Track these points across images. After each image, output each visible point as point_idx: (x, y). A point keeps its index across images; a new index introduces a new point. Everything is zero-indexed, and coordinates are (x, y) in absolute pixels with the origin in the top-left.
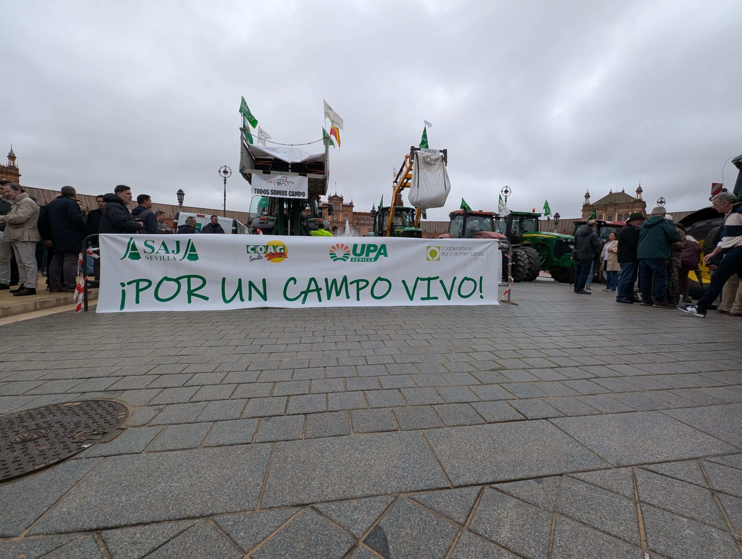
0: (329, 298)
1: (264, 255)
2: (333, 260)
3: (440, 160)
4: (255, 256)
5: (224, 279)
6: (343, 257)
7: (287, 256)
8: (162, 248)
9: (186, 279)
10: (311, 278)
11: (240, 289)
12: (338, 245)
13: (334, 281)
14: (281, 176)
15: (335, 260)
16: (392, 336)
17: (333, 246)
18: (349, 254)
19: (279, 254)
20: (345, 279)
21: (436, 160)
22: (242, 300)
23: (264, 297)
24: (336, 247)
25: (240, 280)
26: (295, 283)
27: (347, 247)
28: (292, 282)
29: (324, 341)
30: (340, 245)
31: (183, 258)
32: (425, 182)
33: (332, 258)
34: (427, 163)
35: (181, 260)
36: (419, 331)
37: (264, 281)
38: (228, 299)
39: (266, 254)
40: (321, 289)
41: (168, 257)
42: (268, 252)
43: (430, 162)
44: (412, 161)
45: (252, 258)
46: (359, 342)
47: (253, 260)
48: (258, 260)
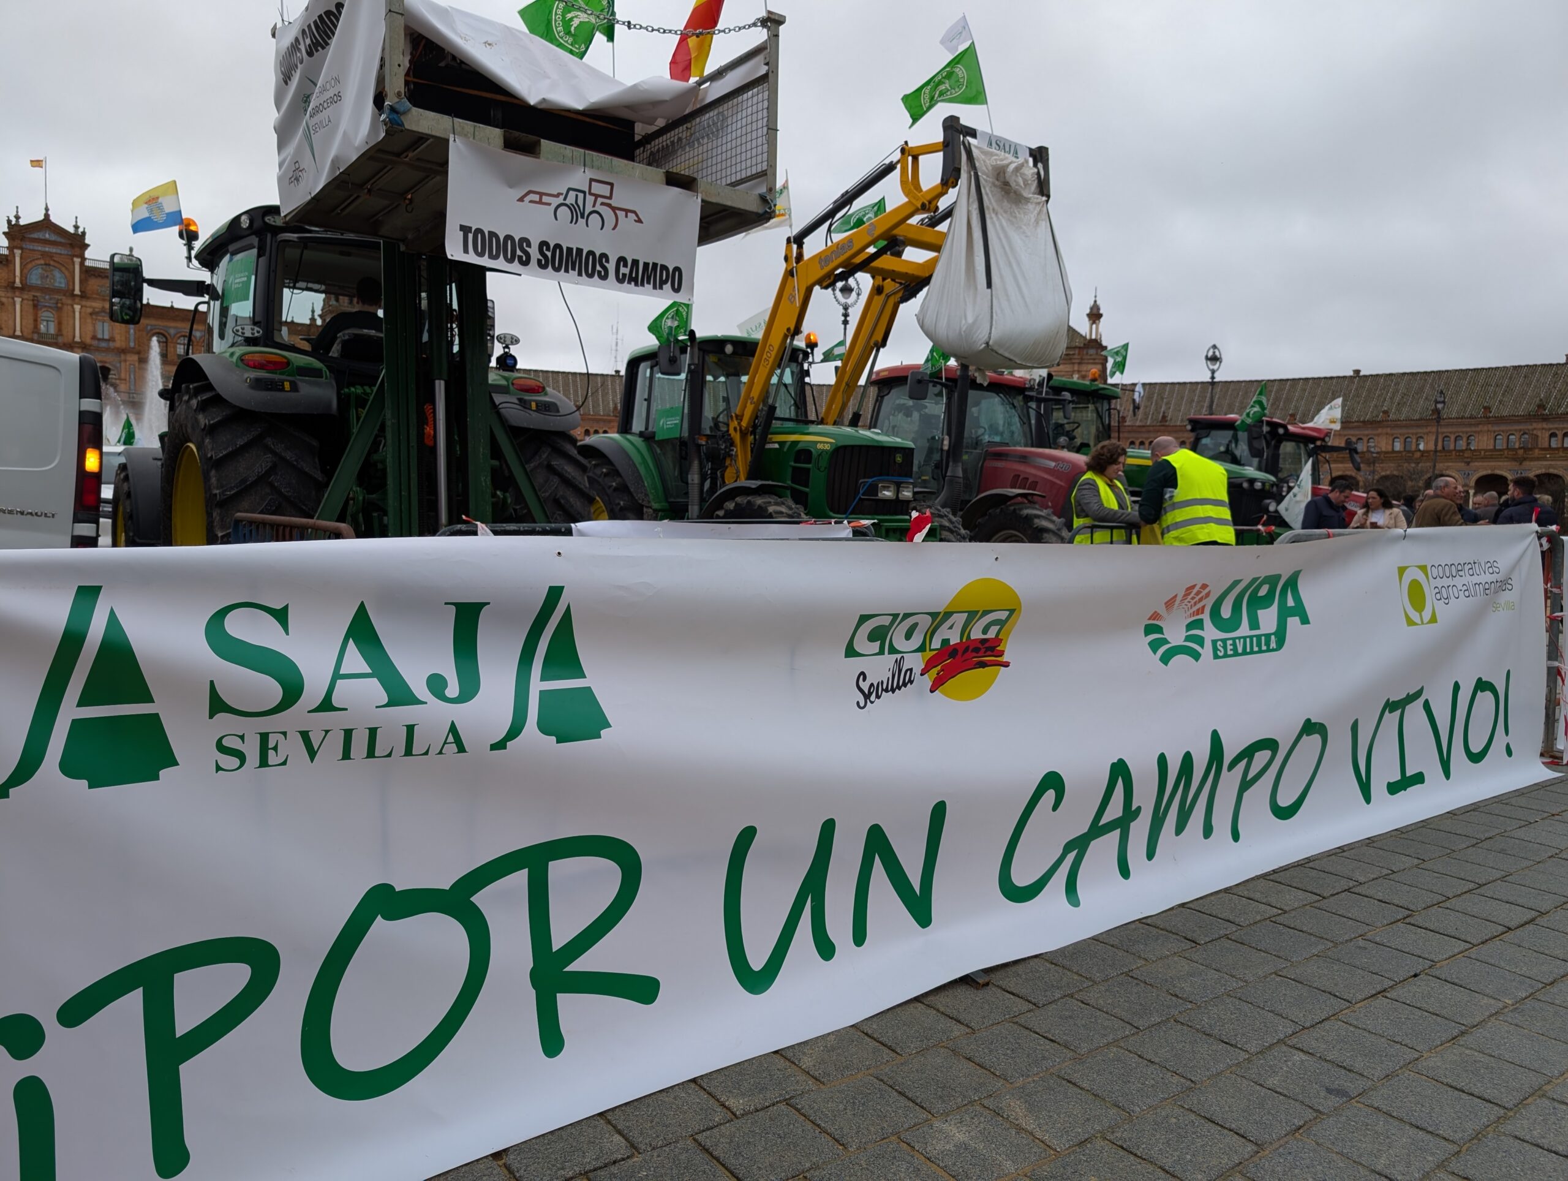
1: (918, 662)
4: (880, 668)
5: (741, 841)
6: (1188, 638)
7: (1005, 658)
8: (354, 661)
9: (520, 879)
15: (1163, 659)
18: (1202, 625)
19: (977, 650)
22: (826, 949)
23: (921, 906)
25: (828, 829)
26: (1057, 804)
28: (1049, 797)
31: (514, 731)
33: (1153, 647)
35: (500, 745)
37: (938, 814)
39: (929, 654)
41: (410, 729)
42: (936, 644)
45: (865, 686)
47: (873, 698)
48: (893, 691)
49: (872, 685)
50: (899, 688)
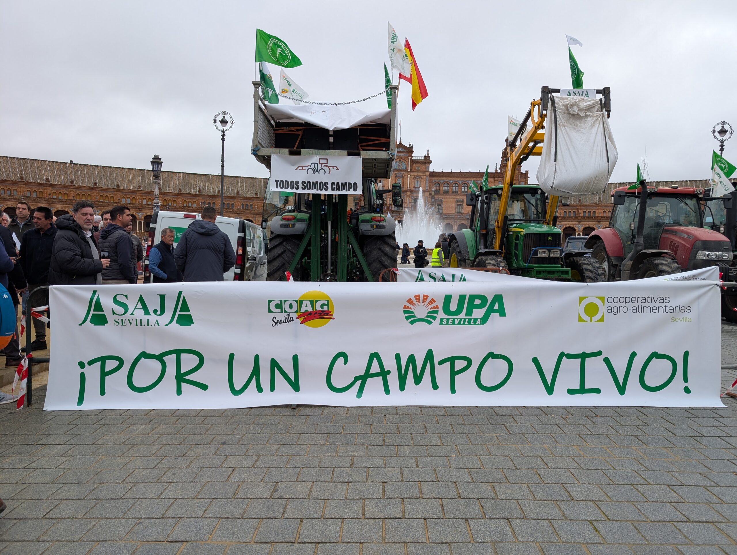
0: (402, 387)
1: (295, 316)
2: (409, 322)
3: (598, 107)
4: (282, 316)
5: (232, 356)
6: (427, 317)
7: (333, 317)
8: (140, 306)
9: (174, 356)
10: (372, 354)
11: (256, 372)
12: (417, 297)
13: (412, 359)
14: (319, 157)
15: (412, 323)
16: (525, 505)
17: (410, 299)
18: (437, 312)
19: (321, 314)
20: (430, 355)
21: (590, 108)
22: (260, 389)
23: (296, 386)
24: (415, 301)
25: (257, 357)
26: (346, 362)
27: (433, 301)
28: (341, 360)
29: (404, 512)
30: (421, 298)
31: (170, 322)
32: (569, 149)
33: (407, 318)
34: (573, 115)
35: (166, 325)
36: (574, 490)
37: (295, 359)
38: (237, 388)
39: (299, 314)
40: (389, 372)
41: (148, 320)
42: (303, 310)
43: (578, 114)
44: (544, 112)
45: (276, 321)
46: (466, 520)
47: (278, 324)
48: (286, 322)
49: (278, 320)
50: (288, 322)
